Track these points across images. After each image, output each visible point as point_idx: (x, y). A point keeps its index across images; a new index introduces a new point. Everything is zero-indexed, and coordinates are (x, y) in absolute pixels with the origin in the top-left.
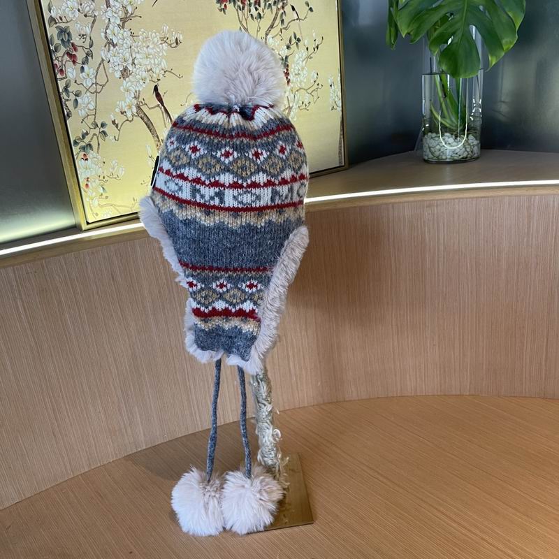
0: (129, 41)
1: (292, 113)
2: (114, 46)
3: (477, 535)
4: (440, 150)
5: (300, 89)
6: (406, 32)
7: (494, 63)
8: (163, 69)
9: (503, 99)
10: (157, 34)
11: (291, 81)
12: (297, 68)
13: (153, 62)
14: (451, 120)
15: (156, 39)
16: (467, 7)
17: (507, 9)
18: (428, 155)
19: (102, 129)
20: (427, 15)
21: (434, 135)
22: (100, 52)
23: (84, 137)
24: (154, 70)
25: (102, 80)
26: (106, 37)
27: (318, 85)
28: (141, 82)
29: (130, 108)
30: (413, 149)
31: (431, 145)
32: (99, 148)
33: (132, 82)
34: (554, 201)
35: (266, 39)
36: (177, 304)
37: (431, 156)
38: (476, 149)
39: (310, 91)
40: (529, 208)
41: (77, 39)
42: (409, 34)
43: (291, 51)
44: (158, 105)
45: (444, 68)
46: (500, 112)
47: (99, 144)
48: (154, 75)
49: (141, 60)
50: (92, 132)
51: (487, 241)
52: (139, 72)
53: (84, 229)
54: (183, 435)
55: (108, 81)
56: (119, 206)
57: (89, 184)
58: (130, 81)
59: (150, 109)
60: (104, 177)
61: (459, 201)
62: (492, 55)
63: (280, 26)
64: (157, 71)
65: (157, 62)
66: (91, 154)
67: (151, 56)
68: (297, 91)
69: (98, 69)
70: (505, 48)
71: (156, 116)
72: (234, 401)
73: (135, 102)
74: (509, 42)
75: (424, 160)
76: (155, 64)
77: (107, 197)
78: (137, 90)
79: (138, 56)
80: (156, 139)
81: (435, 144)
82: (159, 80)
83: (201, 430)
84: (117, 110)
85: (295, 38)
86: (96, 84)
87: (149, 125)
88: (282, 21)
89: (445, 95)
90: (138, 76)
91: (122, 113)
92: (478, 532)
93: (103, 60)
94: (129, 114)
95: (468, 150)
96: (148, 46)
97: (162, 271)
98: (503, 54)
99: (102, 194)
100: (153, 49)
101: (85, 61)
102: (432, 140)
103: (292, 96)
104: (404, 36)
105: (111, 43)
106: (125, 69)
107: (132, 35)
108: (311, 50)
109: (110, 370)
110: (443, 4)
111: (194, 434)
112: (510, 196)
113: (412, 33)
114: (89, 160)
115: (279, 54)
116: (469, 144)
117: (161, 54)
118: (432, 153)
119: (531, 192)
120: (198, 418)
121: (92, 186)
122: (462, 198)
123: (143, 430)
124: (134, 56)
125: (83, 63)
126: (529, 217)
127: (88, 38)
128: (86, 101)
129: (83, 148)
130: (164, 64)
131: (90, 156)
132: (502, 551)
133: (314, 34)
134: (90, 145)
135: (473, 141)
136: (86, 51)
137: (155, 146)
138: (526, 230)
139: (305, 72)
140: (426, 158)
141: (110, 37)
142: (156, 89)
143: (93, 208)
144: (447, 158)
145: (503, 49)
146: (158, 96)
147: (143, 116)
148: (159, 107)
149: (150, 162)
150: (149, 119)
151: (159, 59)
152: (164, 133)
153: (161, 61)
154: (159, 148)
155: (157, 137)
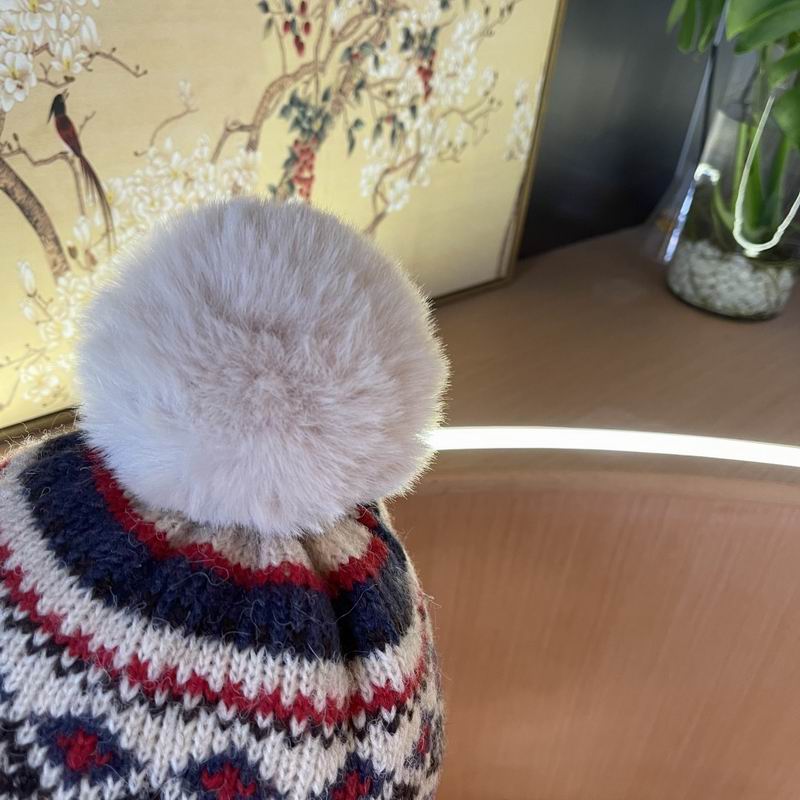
1: (421, 170)
4: (712, 287)
5: (452, 110)
8: (84, 48)
11: (435, 91)
12: (453, 58)
13: (52, 23)
18: (682, 284)
24: (56, 48)
27: (492, 101)
28: (10, 86)
31: (696, 269)
37: (689, 290)
39: (470, 116)
43: (450, 13)
44: (63, 154)
49: (13, 18)
52: (5, 54)
59: (35, 164)
64: (67, 52)
65: (66, 24)
67: (49, 7)
68: (444, 115)
71: (54, 184)
76: (59, 31)
80: (51, 246)
81: (706, 272)
82: (69, 79)
87: (31, 210)
95: (771, 298)
103: (430, 127)
104: (729, 37)
108: (494, 14)
115: (419, 23)
130: (89, 33)
135: (786, 279)
137: (47, 267)
139: (470, 70)
140: (677, 289)
142: (58, 105)
146: (65, 128)
147: (11, 184)
148: (66, 158)
149: (29, 310)
150: (31, 194)
151: (76, 17)
152: (78, 230)
153: (80, 23)
154: (59, 269)
155: (56, 241)
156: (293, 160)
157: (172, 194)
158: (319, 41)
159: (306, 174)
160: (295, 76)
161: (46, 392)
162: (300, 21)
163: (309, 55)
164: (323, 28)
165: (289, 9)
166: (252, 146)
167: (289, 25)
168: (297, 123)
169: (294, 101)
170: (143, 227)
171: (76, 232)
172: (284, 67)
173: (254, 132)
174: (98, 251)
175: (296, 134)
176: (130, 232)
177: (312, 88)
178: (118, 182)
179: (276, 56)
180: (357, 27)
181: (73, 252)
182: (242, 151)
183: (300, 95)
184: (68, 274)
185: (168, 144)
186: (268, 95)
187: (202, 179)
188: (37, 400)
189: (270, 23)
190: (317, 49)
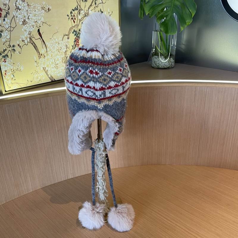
0: (27, 8)
2: (20, 10)
3: (174, 223)
4: (159, 63)
6: (148, 13)
7: (182, 30)
8: (42, 22)
9: (183, 43)
10: (40, 5)
14: (164, 51)
15: (39, 8)
16: (173, 5)
17: (189, 8)
18: (154, 65)
19: (13, 48)
20: (157, 7)
21: (157, 57)
22: (13, 12)
23: (4, 51)
25: (13, 25)
26: (16, 6)
28: (32, 27)
29: (27, 39)
30: (147, 61)
31: (155, 61)
32: (11, 56)
33: (28, 27)
34: (205, 89)
35: (88, 11)
36: (48, 128)
37: (155, 65)
38: (173, 64)
40: (195, 91)
41: (2, 6)
42: (149, 14)
45: (162, 29)
46: (182, 48)
47: (11, 55)
48: (38, 24)
49: (32, 17)
50: (8, 49)
51: (178, 104)
52: (31, 22)
53: (4, 94)
54: (49, 185)
55: (16, 26)
56: (20, 83)
57: (7, 73)
58: (27, 26)
59: (36, 39)
60: (14, 70)
61: (168, 88)
62: (182, 26)
63: (94, 6)
64: (39, 23)
65: (39, 18)
66: (8, 59)
67: (37, 16)
69: (12, 20)
70: (187, 24)
71: (38, 43)
72: (72, 170)
73: (29, 36)
74: (189, 21)
75: (152, 67)
76: (38, 19)
77: (15, 80)
78: (30, 31)
79: (31, 15)
80: (38, 53)
81: (157, 61)
82: (40, 27)
83: (57, 182)
84: (20, 39)
85: (101, 11)
86: (11, 27)
87: (35, 47)
88: (96, 3)
89: (161, 40)
90: (30, 24)
91: (23, 41)
92: (174, 222)
93: (14, 16)
94: (26, 42)
95: (170, 64)
96: (36, 11)
97: (41, 114)
98: (186, 26)
99: (13, 78)
100: (37, 12)
101: (6, 16)
102: (156, 59)
104: (147, 15)
105: (18, 8)
106: (25, 21)
107: (28, 5)
109: (16, 158)
110: (164, 3)
111: (54, 184)
112: (188, 86)
113: (150, 14)
114: (7, 62)
116: (171, 62)
117: (41, 15)
118: (156, 64)
119: (196, 85)
120: (56, 177)
121: (8, 74)
122: (170, 86)
123: (31, 184)
124: (29, 15)
125: (5, 17)
126: (195, 95)
127: (7, 6)
128: (6, 34)
129: (4, 57)
130: (42, 19)
131: (7, 60)
132: (184, 229)
133: (109, 10)
134: (7, 55)
135: (172, 60)
136: (6, 11)
137: (38, 57)
138: (194, 100)
140: (153, 66)
141: (18, 5)
142: (39, 30)
143: (8, 84)
144: (162, 67)
145: (186, 24)
146: (40, 34)
147: (32, 43)
148: (40, 39)
149: (35, 64)
150: (35, 44)
151: (40, 17)
152: (42, 51)
153: (41, 18)
154: (40, 58)
155: (39, 52)
156: (75, 41)
157: (56, 46)
158: (77, 21)
159: (78, 44)
160: (74, 27)
161: (38, 80)
162: (74, 18)
163: (76, 23)
164: (78, 19)
165: (72, 16)
166: (68, 38)
167: (72, 19)
168: (75, 35)
169: (74, 31)
170: (52, 51)
171: (42, 52)
172: (72, 25)
173: (68, 36)
174: (45, 55)
175: (75, 36)
176: (50, 52)
177: (77, 29)
178: (48, 43)
179: (71, 24)
180: (83, 19)
181: (42, 54)
182: (67, 39)
183: (75, 30)
184: (41, 58)
185: (55, 37)
186: (70, 30)
187: (61, 43)
188: (37, 81)
189: (69, 18)
190: (77, 23)
